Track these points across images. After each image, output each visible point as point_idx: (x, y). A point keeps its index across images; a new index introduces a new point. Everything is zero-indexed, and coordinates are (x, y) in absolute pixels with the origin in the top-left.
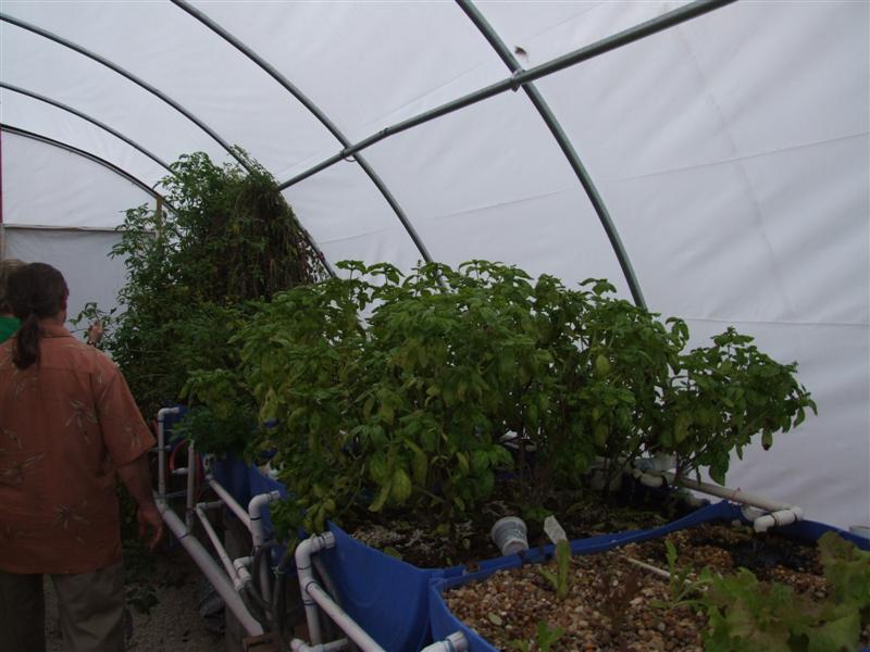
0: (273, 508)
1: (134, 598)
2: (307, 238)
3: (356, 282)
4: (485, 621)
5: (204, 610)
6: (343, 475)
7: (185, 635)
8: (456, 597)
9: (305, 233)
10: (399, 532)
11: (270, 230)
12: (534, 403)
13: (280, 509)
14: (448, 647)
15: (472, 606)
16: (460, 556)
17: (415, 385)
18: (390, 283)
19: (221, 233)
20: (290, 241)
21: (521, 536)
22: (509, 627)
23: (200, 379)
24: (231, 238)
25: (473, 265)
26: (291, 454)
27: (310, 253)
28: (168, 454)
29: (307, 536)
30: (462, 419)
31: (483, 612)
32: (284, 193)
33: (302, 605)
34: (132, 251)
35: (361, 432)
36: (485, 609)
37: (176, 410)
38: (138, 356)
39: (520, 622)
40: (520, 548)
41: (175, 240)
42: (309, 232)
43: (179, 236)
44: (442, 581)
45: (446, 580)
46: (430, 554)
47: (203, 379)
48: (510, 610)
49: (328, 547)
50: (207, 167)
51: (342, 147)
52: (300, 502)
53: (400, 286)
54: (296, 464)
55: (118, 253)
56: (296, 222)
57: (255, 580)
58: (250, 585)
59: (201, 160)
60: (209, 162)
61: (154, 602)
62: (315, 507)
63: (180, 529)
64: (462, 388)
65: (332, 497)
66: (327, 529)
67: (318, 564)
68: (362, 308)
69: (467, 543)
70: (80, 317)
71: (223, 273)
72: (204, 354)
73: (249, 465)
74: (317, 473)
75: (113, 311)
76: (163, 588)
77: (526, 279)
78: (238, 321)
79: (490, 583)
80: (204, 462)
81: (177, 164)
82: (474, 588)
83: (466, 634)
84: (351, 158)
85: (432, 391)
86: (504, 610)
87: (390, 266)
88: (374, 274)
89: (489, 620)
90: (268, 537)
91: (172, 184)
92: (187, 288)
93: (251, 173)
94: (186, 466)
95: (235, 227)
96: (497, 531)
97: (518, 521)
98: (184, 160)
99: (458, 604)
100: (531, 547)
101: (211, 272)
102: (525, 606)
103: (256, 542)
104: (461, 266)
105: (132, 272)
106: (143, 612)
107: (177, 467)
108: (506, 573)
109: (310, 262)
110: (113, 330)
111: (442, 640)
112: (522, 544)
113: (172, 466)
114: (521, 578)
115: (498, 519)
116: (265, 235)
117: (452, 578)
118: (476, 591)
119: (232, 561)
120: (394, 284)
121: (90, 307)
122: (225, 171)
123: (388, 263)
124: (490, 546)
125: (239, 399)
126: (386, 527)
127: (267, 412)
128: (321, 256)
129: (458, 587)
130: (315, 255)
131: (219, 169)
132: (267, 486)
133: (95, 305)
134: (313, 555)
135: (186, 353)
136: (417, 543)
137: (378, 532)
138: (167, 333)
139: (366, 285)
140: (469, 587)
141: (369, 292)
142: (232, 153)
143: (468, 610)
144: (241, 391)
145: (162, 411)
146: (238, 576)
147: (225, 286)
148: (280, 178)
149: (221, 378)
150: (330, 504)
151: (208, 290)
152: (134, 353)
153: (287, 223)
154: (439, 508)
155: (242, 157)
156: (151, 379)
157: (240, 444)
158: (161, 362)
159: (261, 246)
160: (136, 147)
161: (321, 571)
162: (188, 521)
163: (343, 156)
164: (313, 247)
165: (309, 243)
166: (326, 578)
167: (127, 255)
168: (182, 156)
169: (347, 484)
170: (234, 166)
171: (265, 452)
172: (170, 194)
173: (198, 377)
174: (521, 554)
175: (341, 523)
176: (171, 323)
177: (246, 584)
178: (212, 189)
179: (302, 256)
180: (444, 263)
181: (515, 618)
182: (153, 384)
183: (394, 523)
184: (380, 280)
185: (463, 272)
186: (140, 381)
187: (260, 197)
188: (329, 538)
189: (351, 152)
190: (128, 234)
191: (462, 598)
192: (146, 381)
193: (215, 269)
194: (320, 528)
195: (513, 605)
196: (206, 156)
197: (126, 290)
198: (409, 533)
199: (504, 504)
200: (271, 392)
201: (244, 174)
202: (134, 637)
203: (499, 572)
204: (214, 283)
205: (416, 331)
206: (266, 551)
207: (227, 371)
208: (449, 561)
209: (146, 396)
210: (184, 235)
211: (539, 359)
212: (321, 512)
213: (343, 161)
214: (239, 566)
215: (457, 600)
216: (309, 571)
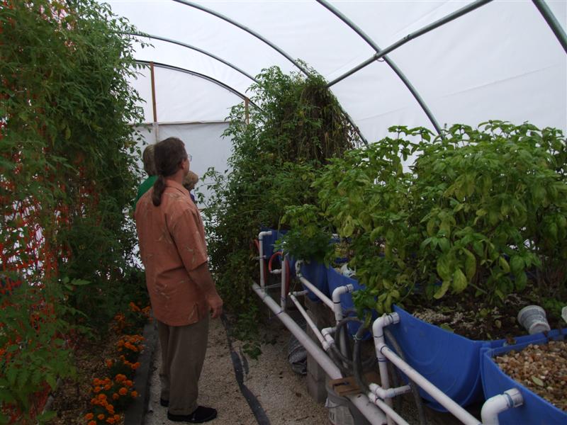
0: (356, 296)
1: (248, 349)
2: (347, 118)
3: (400, 141)
4: (529, 382)
5: (293, 360)
6: (402, 274)
7: (281, 374)
8: (503, 362)
9: (346, 114)
10: (445, 314)
11: (323, 114)
12: (554, 222)
13: (360, 297)
14: (507, 399)
15: (516, 370)
16: (496, 333)
17: (462, 210)
18: (425, 141)
19: (291, 118)
20: (337, 121)
21: (543, 320)
22: (550, 388)
23: (294, 211)
24: (298, 120)
25: (489, 124)
26: (363, 259)
27: (350, 128)
28: (266, 261)
29: (381, 315)
30: (502, 234)
31: (527, 375)
32: (331, 88)
33: (377, 361)
34: (235, 134)
35: (431, 242)
36: (527, 373)
37: (270, 232)
38: (241, 199)
39: (558, 385)
40: (544, 329)
41: (261, 124)
42: (349, 114)
43: (263, 121)
44: (490, 350)
45: (493, 350)
46: (473, 330)
47: (297, 211)
48: (547, 375)
49: (395, 323)
50: (279, 75)
51: (375, 52)
52: (373, 292)
53: (431, 142)
54: (368, 266)
55: (226, 135)
56: (340, 108)
57: (337, 343)
58: (334, 346)
59: (275, 72)
60: (280, 72)
61: (260, 353)
62: (384, 295)
63: (276, 309)
64: (505, 210)
65: (396, 289)
66: (393, 311)
67: (388, 334)
68: (405, 159)
69: (499, 324)
70: (205, 177)
71: (294, 143)
72: (288, 196)
73: (328, 267)
74: (384, 273)
75: (226, 171)
76: (264, 344)
77: (536, 131)
78: (310, 174)
79: (526, 353)
80: (296, 265)
81: (260, 75)
82: (514, 356)
83: (521, 391)
84: (381, 59)
85: (480, 213)
86: (543, 375)
87: (424, 129)
88: (414, 135)
89: (532, 381)
90: (345, 315)
91: (257, 89)
92: (272, 154)
93: (309, 77)
94: (280, 267)
95: (301, 112)
96: (523, 315)
97: (539, 309)
98: (264, 72)
99: (506, 368)
100: (552, 328)
101: (286, 143)
102: (560, 373)
103: (338, 317)
104: (479, 126)
105: (236, 147)
106: (253, 358)
107: (273, 269)
108: (536, 347)
109: (349, 134)
110: (225, 184)
111: (502, 393)
112: (546, 326)
113: (270, 268)
114: (549, 351)
115: (522, 306)
116: (320, 117)
117: (497, 348)
118: (516, 359)
119: (320, 331)
120: (426, 141)
121: (211, 170)
122: (291, 77)
123: (423, 127)
124: (517, 326)
125: (319, 224)
126: (434, 310)
127: (347, 231)
128: (357, 130)
129: (501, 355)
130: (353, 129)
131: (287, 77)
132: (343, 281)
133: (213, 169)
134: (384, 328)
135: (276, 195)
136: (459, 322)
137: (430, 314)
138: (261, 183)
139: (408, 143)
140: (510, 356)
141: (410, 147)
142: (296, 64)
143: (514, 372)
144: (320, 219)
145: (262, 233)
146: (325, 340)
147: (296, 152)
148: (328, 78)
149: (308, 209)
150: (396, 293)
151: (285, 155)
152: (239, 198)
153: (334, 108)
154: (481, 298)
155: (303, 66)
156: (252, 214)
157: (321, 254)
158: (257, 203)
159: (319, 124)
160: (233, 67)
161: (391, 339)
162: (282, 303)
163: (376, 58)
164: (352, 124)
165: (349, 121)
166: (395, 344)
167: (232, 136)
168: (262, 71)
169: (406, 280)
170: (297, 74)
171: (338, 259)
172: (256, 95)
173: (292, 210)
174: (545, 333)
175: (403, 306)
176: (263, 178)
177: (331, 346)
178: (283, 90)
179: (344, 130)
180: (465, 124)
181: (553, 382)
182: (253, 217)
183: (438, 307)
184: (417, 139)
185: (481, 130)
186: (245, 215)
187: (316, 92)
188: (395, 316)
189: (381, 55)
190: (232, 123)
191: (507, 363)
192: (249, 215)
193: (290, 141)
194: (389, 310)
195: (550, 372)
196: (278, 68)
197: (232, 158)
198: (452, 315)
199: (518, 296)
200: (349, 218)
201: (304, 78)
202: (249, 373)
203: (531, 346)
204: (288, 151)
205: (470, 169)
206: (344, 325)
207: (311, 205)
208: (489, 336)
209: (249, 224)
210: (266, 120)
211: (557, 189)
212: (389, 298)
213: (376, 61)
214: (326, 333)
215: (505, 365)
216: (382, 339)
